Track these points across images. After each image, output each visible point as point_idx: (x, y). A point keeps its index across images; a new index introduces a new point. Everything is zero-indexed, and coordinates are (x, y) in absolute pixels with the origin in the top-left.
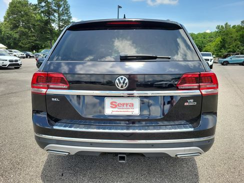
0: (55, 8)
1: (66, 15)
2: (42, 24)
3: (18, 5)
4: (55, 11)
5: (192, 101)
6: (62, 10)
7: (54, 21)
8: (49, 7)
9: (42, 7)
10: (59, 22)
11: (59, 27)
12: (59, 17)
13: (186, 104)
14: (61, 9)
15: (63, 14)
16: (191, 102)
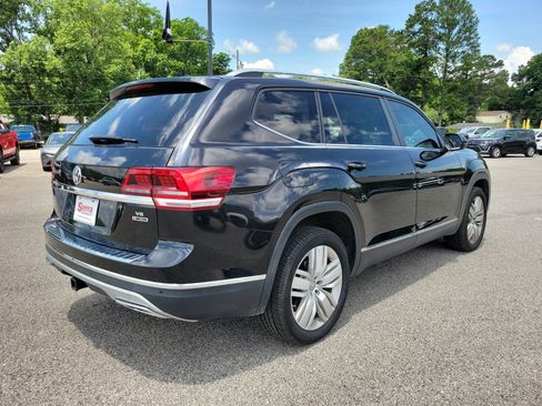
0: (442, 31)
1: (465, 42)
2: (408, 71)
3: (366, 39)
4: (440, 38)
5: (142, 214)
6: (459, 32)
7: (435, 60)
8: (427, 32)
9: (414, 34)
10: (447, 61)
11: (445, 71)
12: (447, 50)
13: (134, 218)
14: (455, 31)
15: (457, 43)
16: (140, 217)
